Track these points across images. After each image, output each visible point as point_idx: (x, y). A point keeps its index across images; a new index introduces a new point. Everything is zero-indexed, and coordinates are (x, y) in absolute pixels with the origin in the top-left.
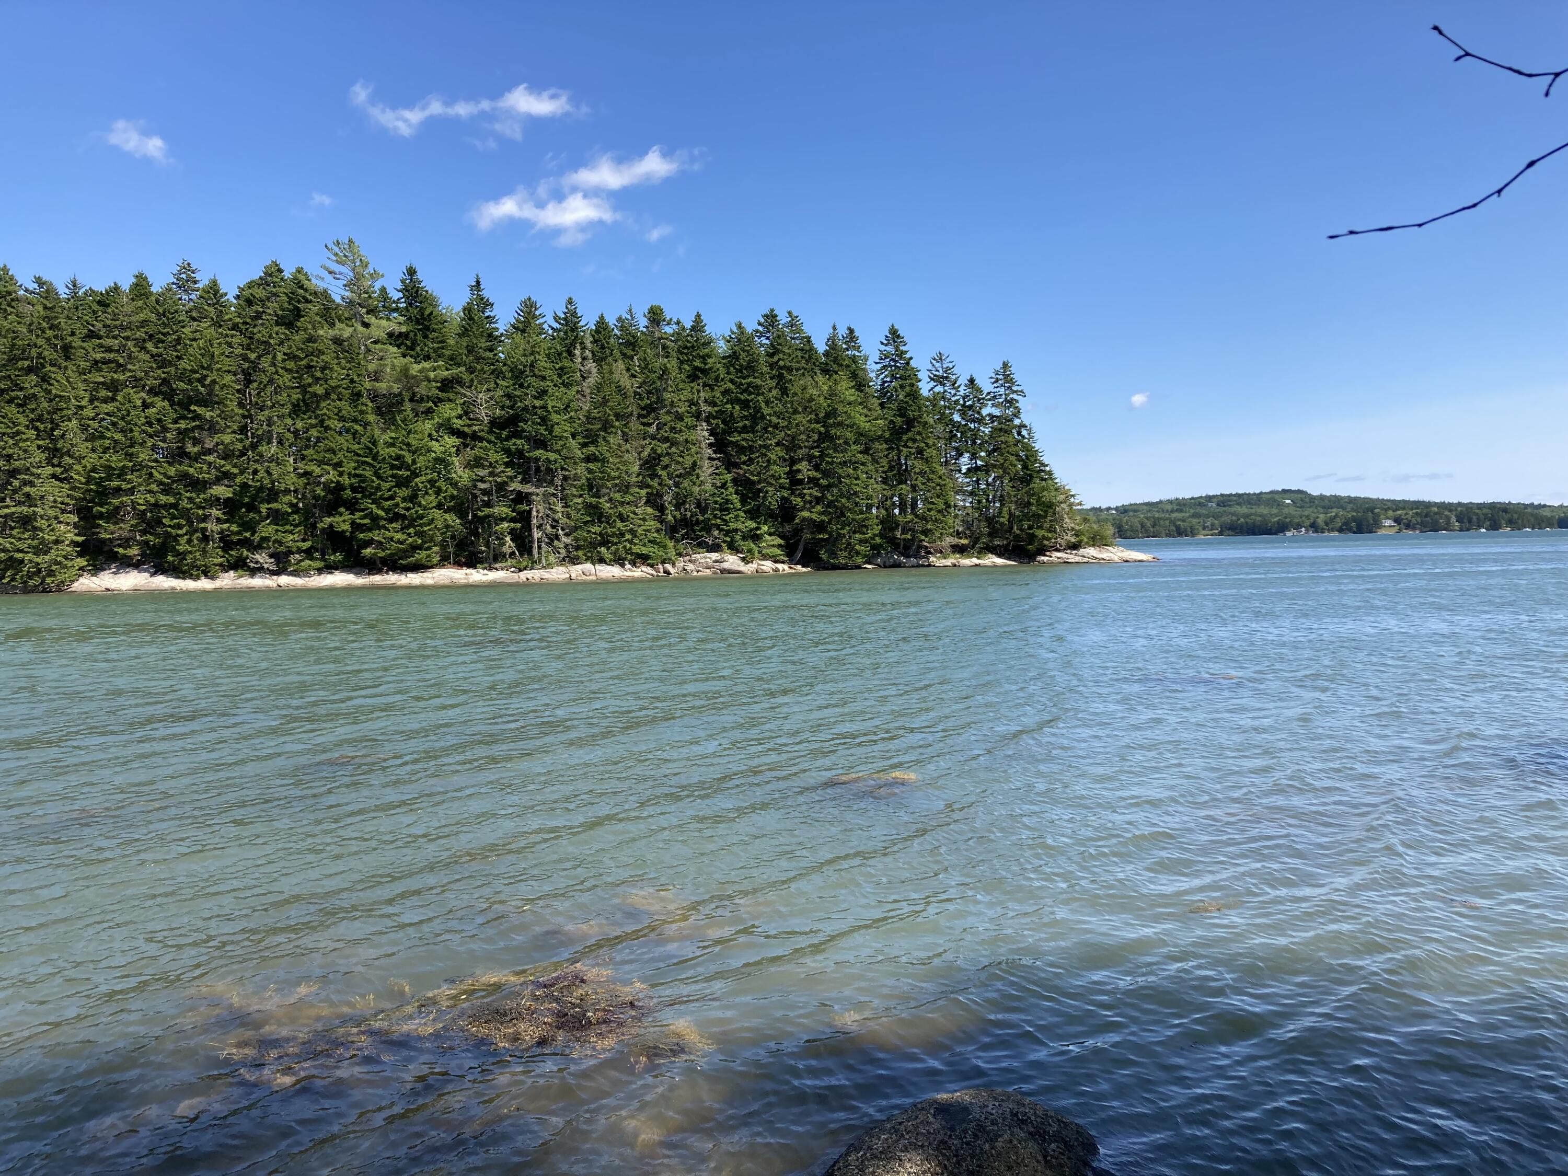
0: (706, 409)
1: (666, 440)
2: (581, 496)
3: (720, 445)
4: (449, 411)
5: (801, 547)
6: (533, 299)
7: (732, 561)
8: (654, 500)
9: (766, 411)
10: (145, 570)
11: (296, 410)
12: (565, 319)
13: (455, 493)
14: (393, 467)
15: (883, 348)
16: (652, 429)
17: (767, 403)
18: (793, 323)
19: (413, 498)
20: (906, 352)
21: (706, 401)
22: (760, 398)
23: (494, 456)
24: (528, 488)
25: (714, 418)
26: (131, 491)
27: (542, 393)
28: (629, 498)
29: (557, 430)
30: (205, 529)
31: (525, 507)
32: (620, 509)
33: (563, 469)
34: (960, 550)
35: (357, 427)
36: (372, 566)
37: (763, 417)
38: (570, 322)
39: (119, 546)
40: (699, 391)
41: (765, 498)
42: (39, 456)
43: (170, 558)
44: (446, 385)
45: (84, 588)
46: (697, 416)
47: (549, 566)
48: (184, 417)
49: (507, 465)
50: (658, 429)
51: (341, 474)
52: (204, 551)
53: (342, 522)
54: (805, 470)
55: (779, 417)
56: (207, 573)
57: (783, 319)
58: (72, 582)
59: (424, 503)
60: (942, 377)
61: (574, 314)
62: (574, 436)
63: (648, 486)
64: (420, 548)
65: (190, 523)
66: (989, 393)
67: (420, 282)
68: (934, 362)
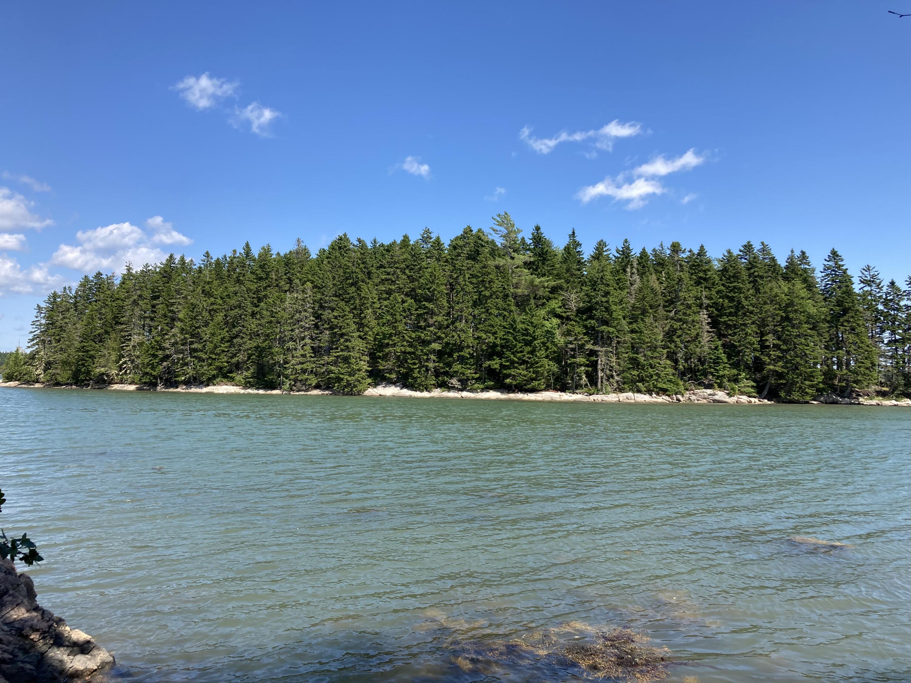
0: (706, 302)
1: (680, 320)
2: (627, 353)
3: (714, 323)
4: (554, 304)
5: (767, 388)
6: (604, 240)
7: (721, 395)
8: (671, 356)
9: (745, 303)
10: (398, 386)
11: (475, 304)
12: (622, 251)
13: (556, 349)
14: (523, 335)
15: (826, 263)
16: (672, 314)
17: (746, 298)
18: (765, 249)
19: (532, 352)
20: (843, 265)
21: (706, 297)
22: (742, 295)
23: (578, 329)
24: (596, 348)
25: (711, 307)
26: (394, 345)
27: (607, 294)
28: (656, 354)
29: (615, 315)
30: (427, 366)
31: (594, 358)
32: (651, 361)
33: (617, 337)
34: (883, 394)
35: (506, 313)
36: (509, 389)
37: (743, 307)
38: (625, 252)
39: (387, 373)
40: (701, 291)
41: (743, 356)
42: (354, 327)
43: (410, 380)
44: (554, 290)
45: (370, 394)
46: (701, 306)
47: (607, 393)
48: (420, 308)
49: (585, 334)
50: (676, 313)
51: (496, 338)
52: (426, 377)
53: (495, 364)
54: (771, 339)
55: (754, 306)
56: (427, 389)
58: (365, 390)
59: (538, 355)
60: (870, 281)
61: (628, 248)
62: (624, 318)
63: (668, 347)
64: (535, 379)
65: (420, 362)
66: (905, 291)
67: (542, 234)
68: (864, 271)
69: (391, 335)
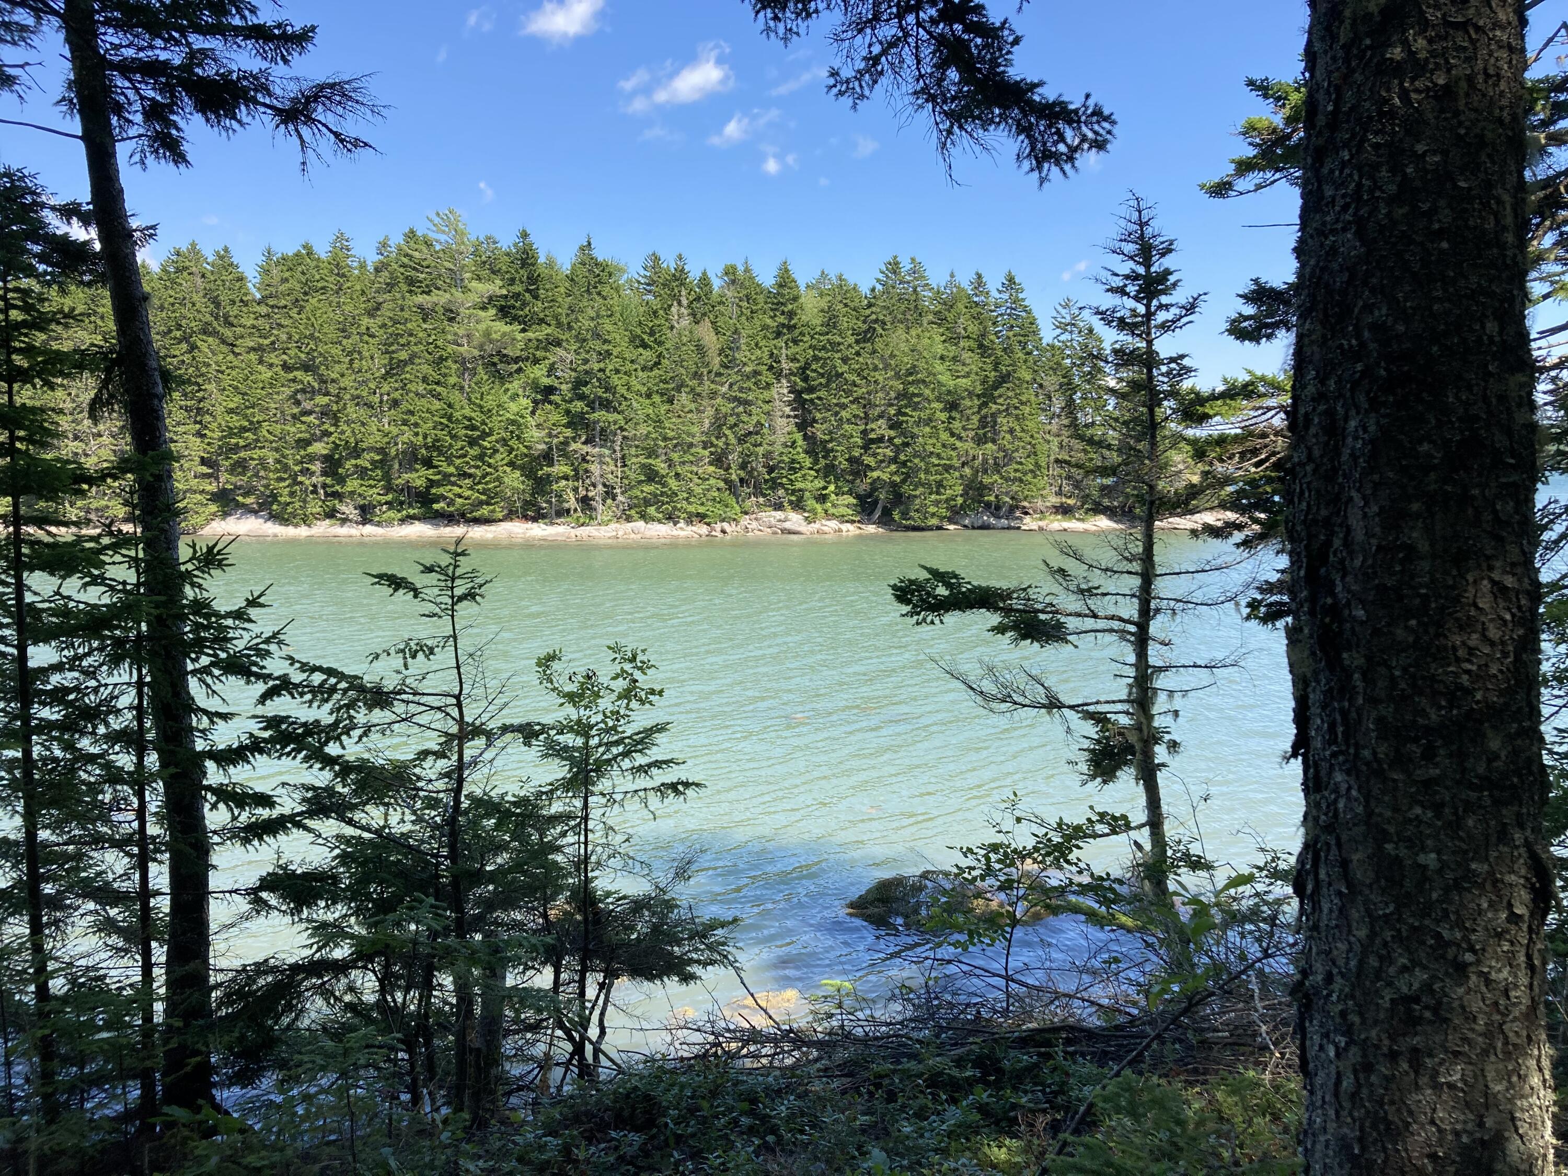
0: (787, 365)
1: (735, 399)
3: (798, 403)
4: (538, 373)
5: (880, 506)
6: (658, 253)
7: (795, 520)
8: (719, 460)
9: (843, 368)
10: (260, 517)
14: (466, 428)
15: (1000, 295)
16: (725, 388)
17: (845, 360)
18: (917, 270)
19: (481, 457)
20: (1025, 299)
21: (788, 357)
23: (556, 418)
24: (588, 449)
25: (795, 375)
27: (606, 355)
28: (688, 457)
33: (622, 429)
34: (1065, 511)
35: (439, 389)
36: (450, 519)
38: (677, 278)
39: (240, 495)
40: (781, 348)
41: (835, 457)
43: (276, 508)
45: (215, 531)
46: (779, 373)
47: (604, 523)
49: (567, 426)
50: (730, 388)
51: (417, 434)
52: (305, 501)
53: (418, 478)
54: (880, 428)
55: (858, 374)
56: (306, 521)
57: (906, 265)
58: (203, 525)
59: (493, 461)
60: (1070, 325)
61: (682, 270)
64: (487, 503)
65: (292, 477)
67: (532, 245)
68: (1060, 309)
69: (244, 429)
